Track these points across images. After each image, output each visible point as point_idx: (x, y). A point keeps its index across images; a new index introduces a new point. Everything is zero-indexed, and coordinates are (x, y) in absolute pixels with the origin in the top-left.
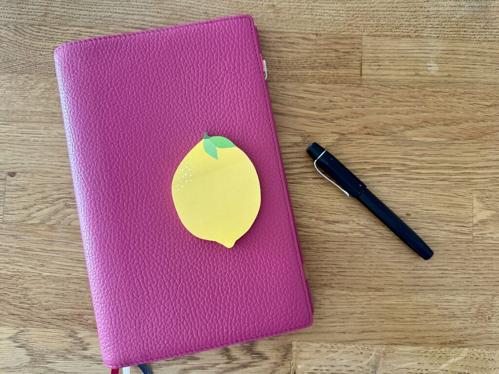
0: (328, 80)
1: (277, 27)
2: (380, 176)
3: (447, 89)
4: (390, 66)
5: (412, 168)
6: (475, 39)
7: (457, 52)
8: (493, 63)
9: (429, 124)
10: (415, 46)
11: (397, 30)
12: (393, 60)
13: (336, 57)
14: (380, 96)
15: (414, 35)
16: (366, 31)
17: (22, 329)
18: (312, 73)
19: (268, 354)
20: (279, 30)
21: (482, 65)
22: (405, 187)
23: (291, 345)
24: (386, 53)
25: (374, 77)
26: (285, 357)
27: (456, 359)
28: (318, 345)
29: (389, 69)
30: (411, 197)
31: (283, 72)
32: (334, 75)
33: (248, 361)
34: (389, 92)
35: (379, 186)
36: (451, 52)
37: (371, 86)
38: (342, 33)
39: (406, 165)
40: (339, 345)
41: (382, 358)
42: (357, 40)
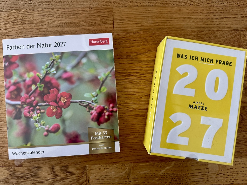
0: (97, 31)
1: (69, 5)
2: (126, 79)
3: (157, 32)
4: (128, 22)
5: (142, 74)
6: (171, 5)
7: (162, 13)
8: (181, 17)
9: (149, 51)
10: (140, 11)
11: (131, 3)
12: (129, 19)
13: (100, 19)
14: (124, 38)
15: (140, 5)
16: (115, 4)
18: (88, 28)
19: (75, 172)
20: (70, 7)
21: (176, 19)
22: (139, 84)
23: (86, 167)
24: (126, 15)
25: (120, 29)
27: (169, 167)
28: (100, 166)
29: (128, 24)
30: (142, 88)
31: (73, 28)
32: (100, 29)
33: (65, 176)
34: (128, 36)
35: (126, 84)
36: (160, 13)
37: (119, 33)
38: (103, 7)
39: (139, 72)
41: (132, 170)
42: (111, 10)
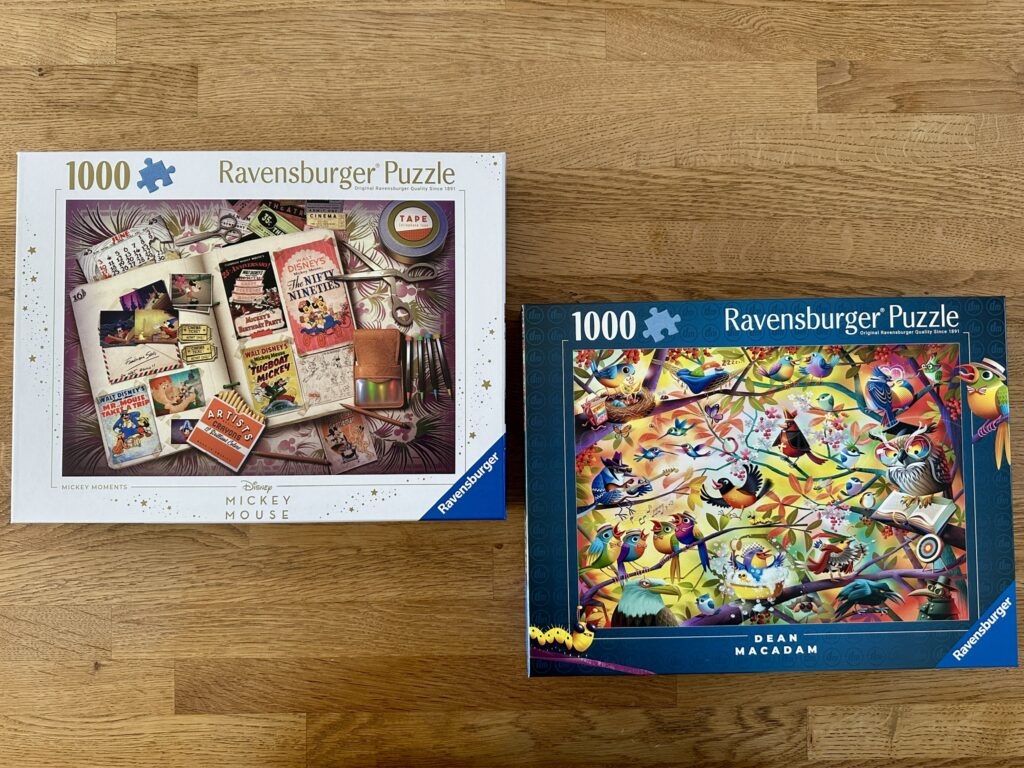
17: (524, 712)
26: (800, 722)
40: (855, 707)
